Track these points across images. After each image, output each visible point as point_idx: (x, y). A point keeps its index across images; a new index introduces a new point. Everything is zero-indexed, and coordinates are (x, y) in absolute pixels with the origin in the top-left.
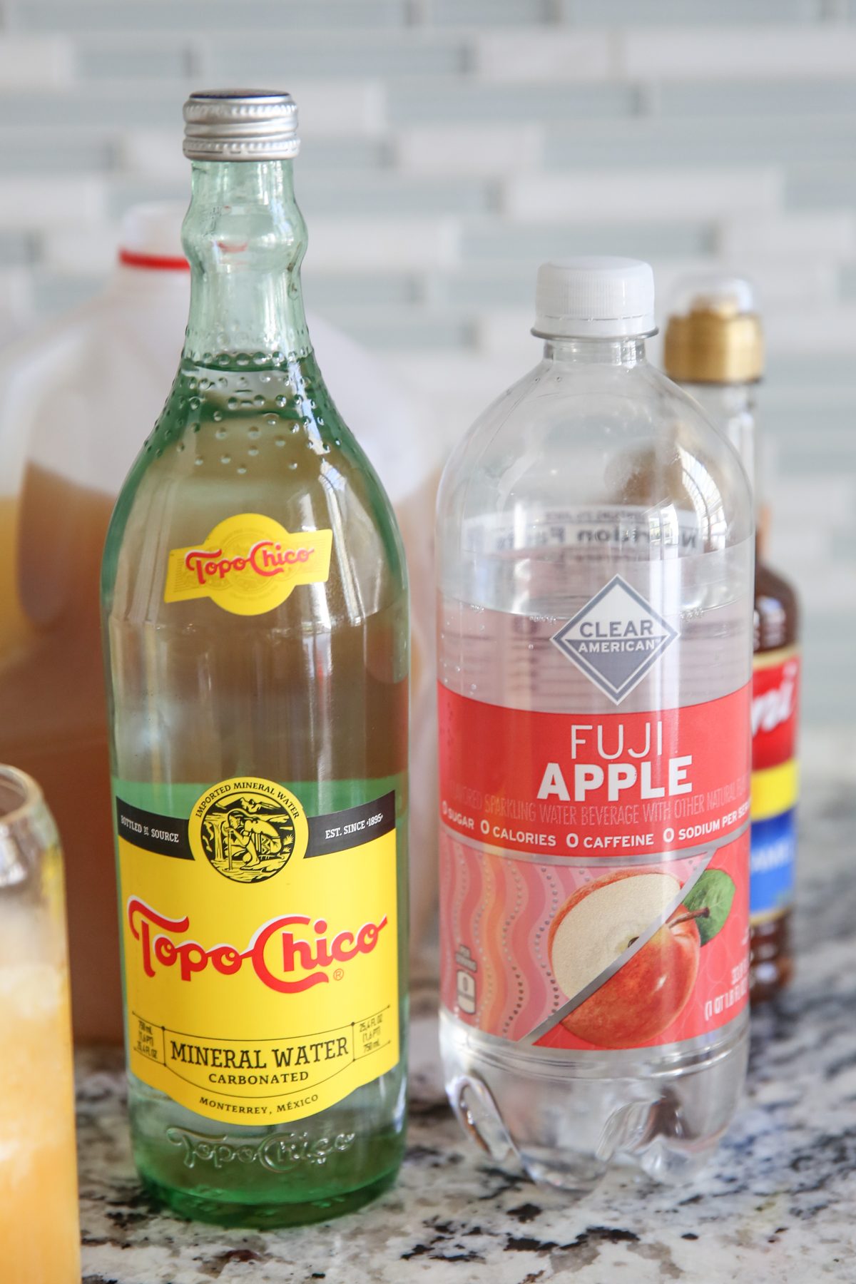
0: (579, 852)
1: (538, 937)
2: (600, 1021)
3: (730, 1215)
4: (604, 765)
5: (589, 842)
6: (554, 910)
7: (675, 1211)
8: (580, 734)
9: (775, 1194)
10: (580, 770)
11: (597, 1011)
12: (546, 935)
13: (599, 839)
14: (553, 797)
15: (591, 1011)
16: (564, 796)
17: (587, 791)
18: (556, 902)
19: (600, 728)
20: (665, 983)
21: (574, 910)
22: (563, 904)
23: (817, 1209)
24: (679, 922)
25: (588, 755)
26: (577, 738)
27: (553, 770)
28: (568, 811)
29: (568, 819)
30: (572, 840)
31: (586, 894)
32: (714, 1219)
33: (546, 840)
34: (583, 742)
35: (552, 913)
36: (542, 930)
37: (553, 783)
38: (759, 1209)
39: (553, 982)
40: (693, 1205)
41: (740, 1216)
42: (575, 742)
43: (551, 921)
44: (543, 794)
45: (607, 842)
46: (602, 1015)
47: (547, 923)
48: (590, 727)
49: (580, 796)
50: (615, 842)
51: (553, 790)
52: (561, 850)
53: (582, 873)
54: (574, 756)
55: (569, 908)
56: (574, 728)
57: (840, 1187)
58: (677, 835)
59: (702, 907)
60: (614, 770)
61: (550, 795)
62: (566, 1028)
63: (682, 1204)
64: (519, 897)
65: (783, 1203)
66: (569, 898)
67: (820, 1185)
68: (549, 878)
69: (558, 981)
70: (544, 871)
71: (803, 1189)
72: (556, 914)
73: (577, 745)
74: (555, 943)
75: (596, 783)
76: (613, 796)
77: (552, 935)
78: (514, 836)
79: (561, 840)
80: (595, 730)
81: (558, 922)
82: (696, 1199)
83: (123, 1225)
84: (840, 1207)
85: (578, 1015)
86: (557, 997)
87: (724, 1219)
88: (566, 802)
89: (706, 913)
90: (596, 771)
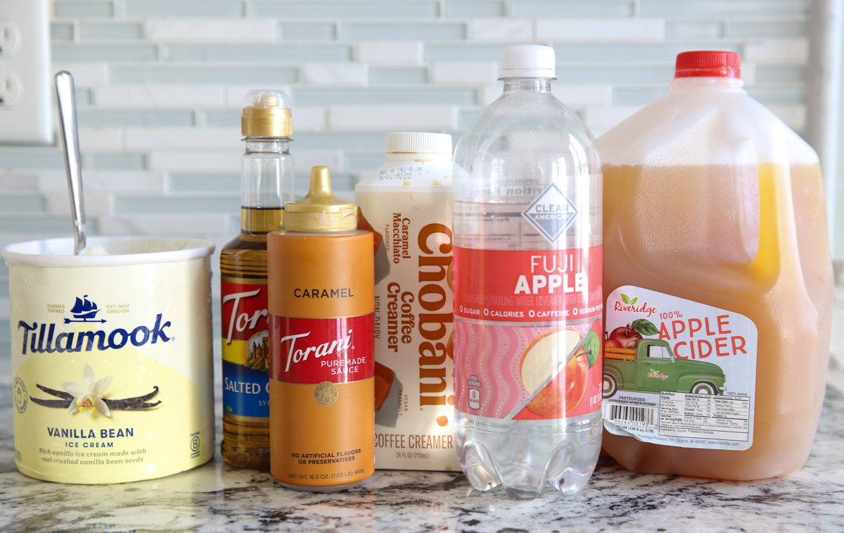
0: (536, 319)
1: (515, 364)
2: (545, 405)
3: (577, 524)
4: (547, 275)
5: (540, 314)
6: (523, 349)
7: (549, 523)
8: (536, 260)
9: (600, 518)
10: (536, 278)
11: (544, 399)
12: (518, 362)
13: (544, 312)
14: (522, 293)
15: (541, 400)
16: (528, 292)
17: (539, 289)
18: (523, 345)
19: (545, 257)
20: (574, 386)
21: (532, 349)
22: (527, 346)
23: (622, 523)
24: (580, 355)
25: (539, 271)
26: (535, 262)
27: (522, 279)
28: (529, 299)
29: (530, 303)
30: (532, 314)
31: (538, 340)
32: (568, 526)
33: (519, 315)
34: (537, 264)
35: (522, 351)
36: (517, 360)
37: (522, 285)
38: (592, 522)
39: (522, 386)
40: (559, 521)
41: (582, 525)
42: (533, 264)
43: (521, 355)
44: (517, 291)
45: (548, 314)
46: (546, 401)
47: (519, 356)
48: (540, 257)
49: (535, 291)
50: (552, 314)
51: (522, 289)
52: (527, 319)
53: (536, 330)
54: (533, 271)
55: (530, 348)
56: (533, 257)
57: (634, 515)
58: (579, 312)
59: (589, 349)
60: (551, 278)
61: (521, 292)
62: (528, 410)
63: (553, 520)
64: (505, 344)
65: (605, 521)
66: (530, 343)
67: (624, 514)
68: (520, 334)
69: (525, 385)
70: (518, 330)
71: (615, 516)
72: (524, 351)
73: (535, 266)
74: (524, 366)
75: (543, 285)
76: (551, 291)
77: (522, 363)
78: (502, 314)
79: (526, 314)
80: (542, 258)
81: (525, 356)
82: (560, 519)
83: (266, 524)
84: (633, 522)
85: (534, 403)
86: (524, 394)
87: (573, 526)
88: (528, 295)
89: (590, 352)
90: (543, 278)
